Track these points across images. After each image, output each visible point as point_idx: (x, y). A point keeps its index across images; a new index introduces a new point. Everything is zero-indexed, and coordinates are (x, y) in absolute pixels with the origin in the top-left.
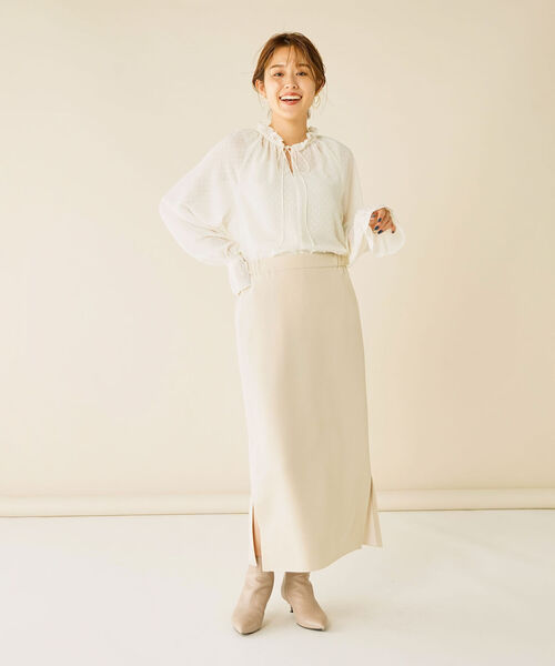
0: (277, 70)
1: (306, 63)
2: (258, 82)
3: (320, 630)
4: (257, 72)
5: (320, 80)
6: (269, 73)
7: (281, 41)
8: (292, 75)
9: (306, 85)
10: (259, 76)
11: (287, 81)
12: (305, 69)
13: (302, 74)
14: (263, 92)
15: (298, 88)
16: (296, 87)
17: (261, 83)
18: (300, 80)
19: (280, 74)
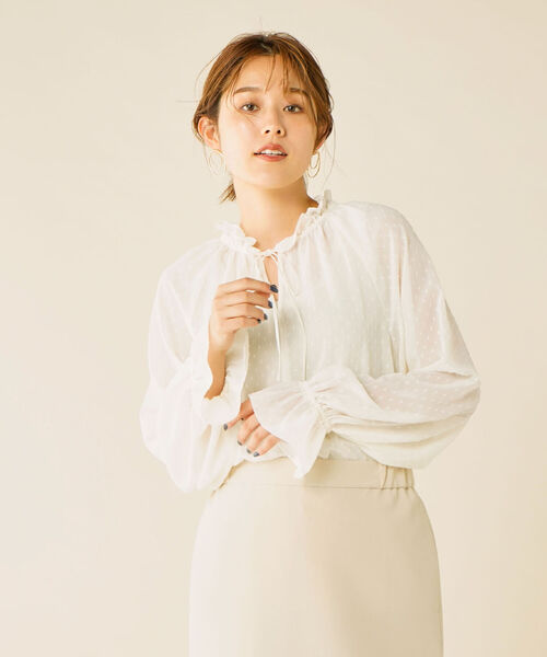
0: (246, 97)
1: (302, 89)
2: (205, 121)
4: (205, 102)
5: (324, 125)
6: (227, 105)
7: (253, 46)
8: (276, 109)
10: (209, 108)
11: (266, 120)
12: (300, 99)
13: (292, 109)
14: (213, 142)
15: (285, 135)
16: (282, 133)
17: (210, 124)
18: (289, 119)
19: (252, 107)
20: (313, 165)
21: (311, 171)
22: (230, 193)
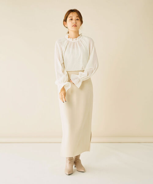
3: (83, 172)
5: (82, 22)
6: (68, 19)
8: (75, 20)
9: (79, 22)
12: (78, 18)
13: (77, 20)
14: (66, 25)
16: (76, 23)
17: (65, 22)
18: (77, 21)
19: (72, 19)
22: (68, 32)
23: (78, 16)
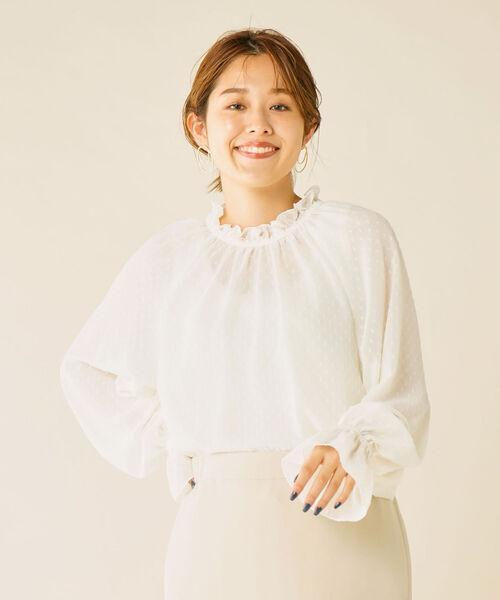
0: (233, 97)
2: (194, 117)
6: (217, 101)
7: (241, 44)
8: (263, 108)
9: (287, 127)
10: (198, 105)
11: (252, 119)
12: (286, 98)
13: (278, 107)
14: (202, 137)
15: (273, 133)
16: (270, 132)
17: (198, 120)
18: (275, 116)
19: (238, 106)
20: (301, 159)
21: (299, 166)
22: (218, 184)
23: (281, 85)
